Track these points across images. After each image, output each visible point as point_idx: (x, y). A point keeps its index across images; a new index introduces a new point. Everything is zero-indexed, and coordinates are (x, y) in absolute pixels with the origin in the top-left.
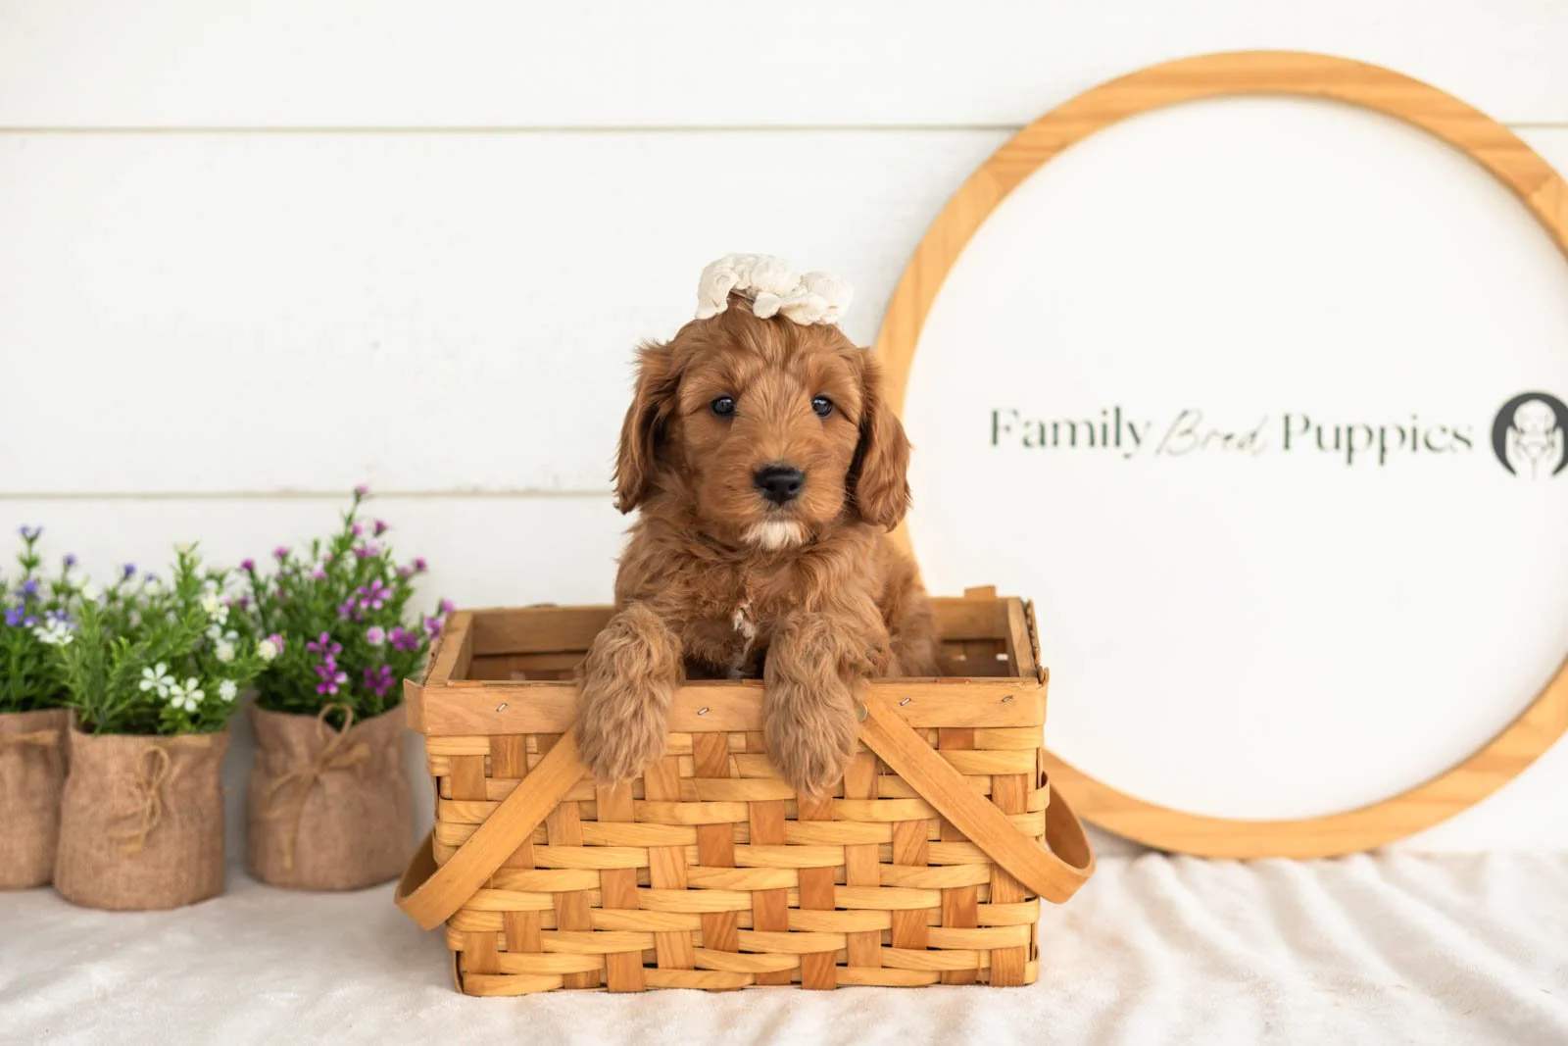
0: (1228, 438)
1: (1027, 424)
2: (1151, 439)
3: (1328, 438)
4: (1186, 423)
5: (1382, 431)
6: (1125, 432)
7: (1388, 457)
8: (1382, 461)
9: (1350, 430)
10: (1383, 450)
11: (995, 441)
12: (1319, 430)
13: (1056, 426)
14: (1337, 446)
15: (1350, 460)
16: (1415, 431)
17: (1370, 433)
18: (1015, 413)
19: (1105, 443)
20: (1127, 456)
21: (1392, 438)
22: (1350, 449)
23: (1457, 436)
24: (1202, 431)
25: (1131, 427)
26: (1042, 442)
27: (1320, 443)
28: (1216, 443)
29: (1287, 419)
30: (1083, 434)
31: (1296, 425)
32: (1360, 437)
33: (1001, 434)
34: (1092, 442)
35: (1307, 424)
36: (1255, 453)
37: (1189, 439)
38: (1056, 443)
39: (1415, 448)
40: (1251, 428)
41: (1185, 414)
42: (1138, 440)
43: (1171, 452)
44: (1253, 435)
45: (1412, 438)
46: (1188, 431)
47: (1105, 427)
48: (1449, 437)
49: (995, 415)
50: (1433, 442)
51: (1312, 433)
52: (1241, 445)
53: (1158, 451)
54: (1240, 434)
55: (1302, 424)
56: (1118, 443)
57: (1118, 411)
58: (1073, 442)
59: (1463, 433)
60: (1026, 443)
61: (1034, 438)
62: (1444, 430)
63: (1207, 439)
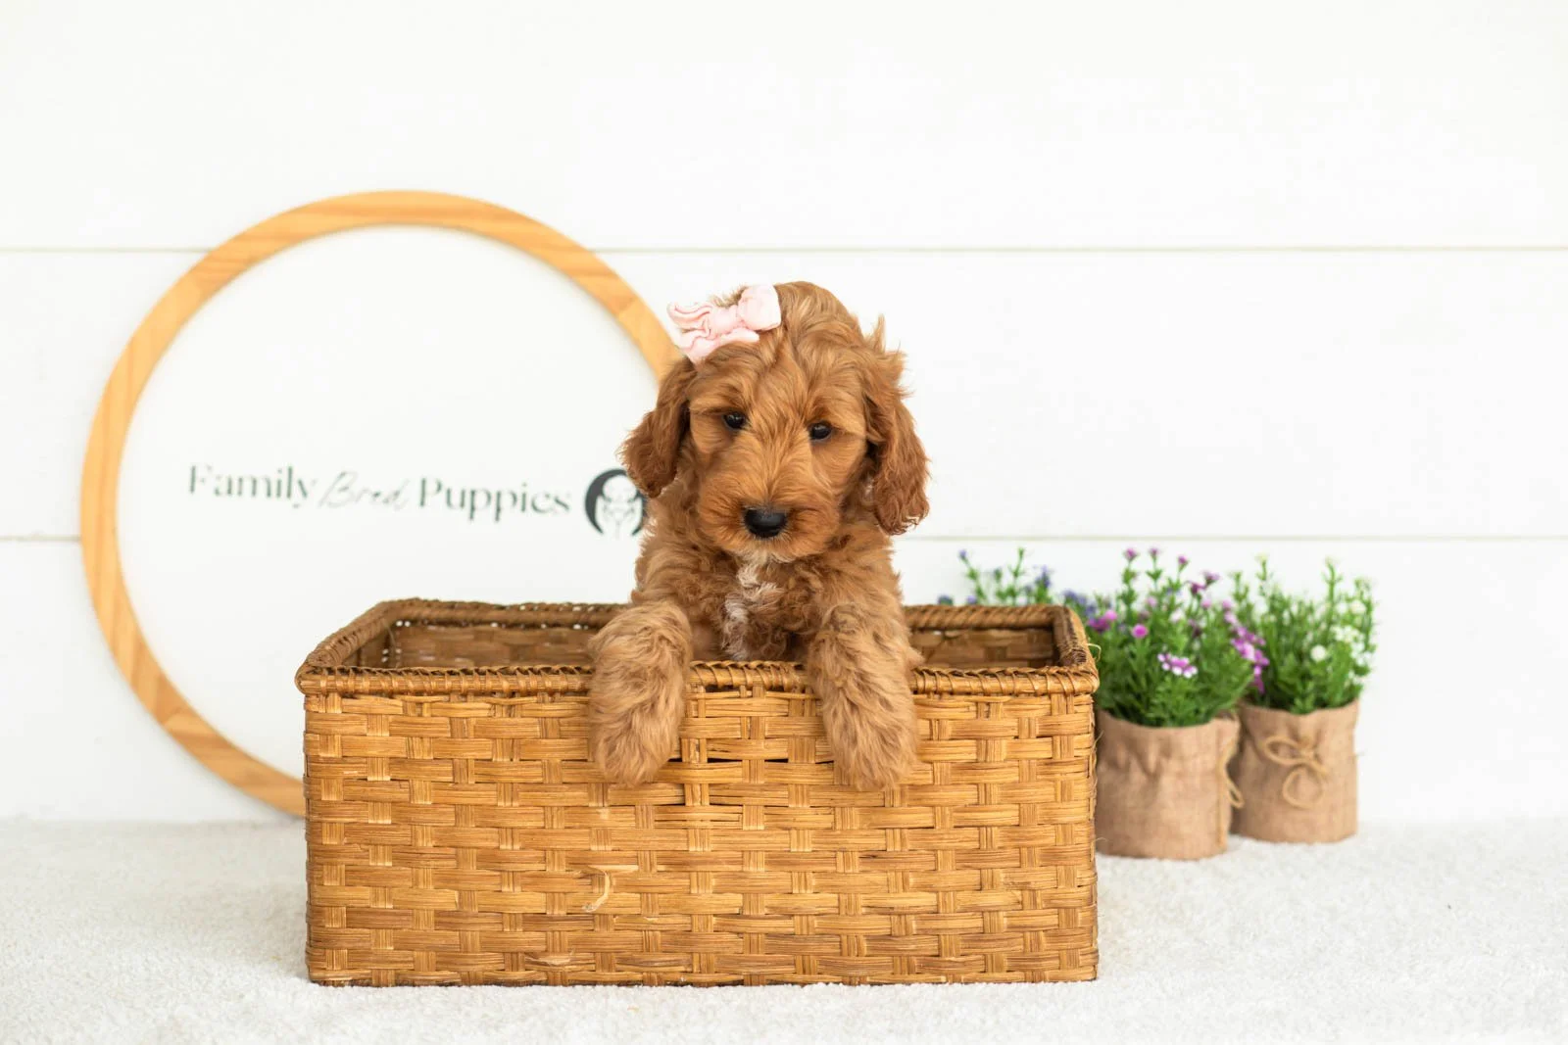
0: (377, 495)
1: (219, 478)
2: (316, 493)
3: (456, 499)
4: (344, 481)
5: (499, 495)
6: (295, 488)
7: (502, 515)
8: (497, 518)
9: (473, 493)
10: (498, 510)
11: (192, 489)
12: (449, 492)
13: (241, 480)
14: (462, 505)
15: (472, 517)
16: (524, 496)
17: (489, 497)
18: (209, 468)
19: (279, 494)
20: (296, 506)
21: (506, 501)
22: (473, 509)
23: (558, 501)
24: (356, 488)
25: (300, 483)
26: (229, 492)
27: (449, 502)
28: (367, 498)
29: (424, 482)
30: (262, 488)
31: (431, 487)
32: (480, 500)
33: (197, 485)
34: (269, 494)
35: (439, 488)
36: (397, 508)
37: (344, 495)
38: (240, 493)
39: (524, 509)
40: (395, 488)
41: (343, 475)
42: (305, 494)
43: (330, 504)
44: (397, 494)
45: (522, 501)
46: (345, 489)
47: (279, 483)
48: (551, 502)
49: (193, 470)
50: (540, 504)
51: (443, 493)
52: (386, 501)
53: (321, 503)
54: (386, 493)
55: (435, 487)
56: (289, 495)
57: (290, 471)
58: (254, 493)
59: (562, 498)
60: (217, 492)
61: (224, 489)
62: (547, 496)
63: (359, 497)
